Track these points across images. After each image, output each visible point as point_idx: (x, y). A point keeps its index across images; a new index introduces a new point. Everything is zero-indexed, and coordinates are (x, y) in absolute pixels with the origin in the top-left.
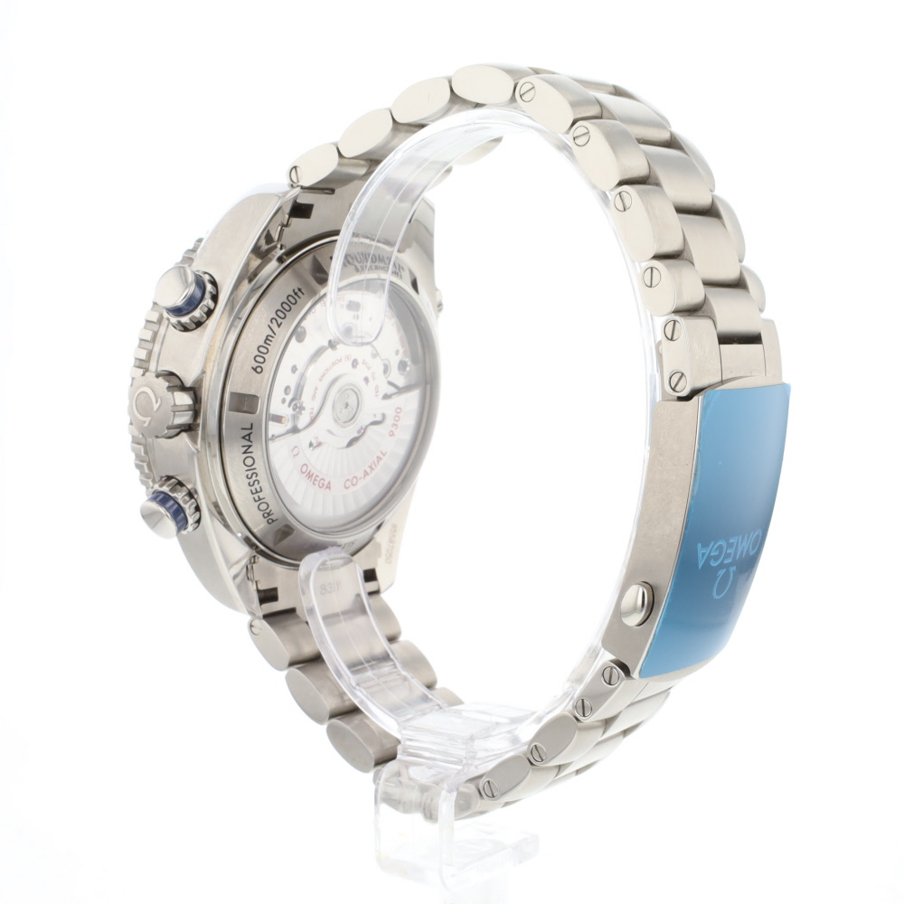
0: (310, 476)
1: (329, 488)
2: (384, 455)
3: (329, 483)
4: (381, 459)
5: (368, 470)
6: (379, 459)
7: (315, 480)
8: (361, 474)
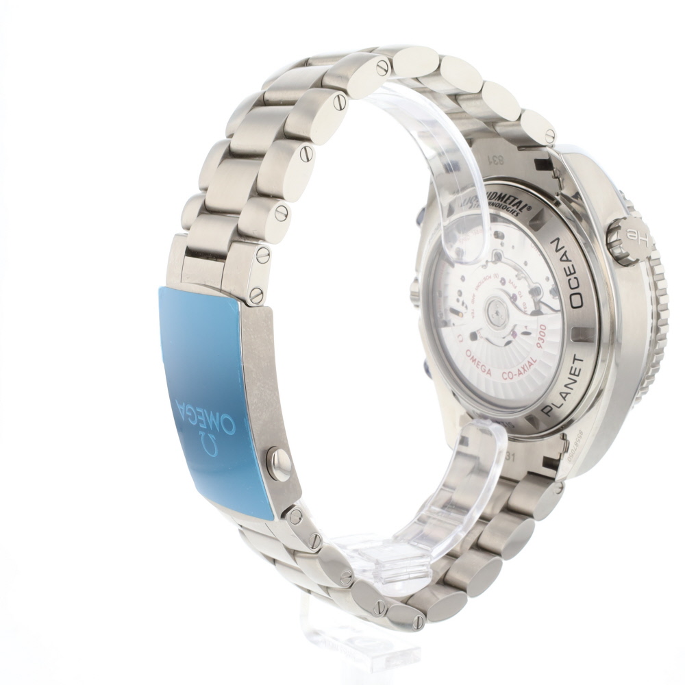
0: (474, 360)
1: (490, 374)
2: (535, 362)
3: (489, 370)
4: (532, 364)
5: (522, 370)
6: (531, 364)
7: (478, 364)
8: (515, 371)
